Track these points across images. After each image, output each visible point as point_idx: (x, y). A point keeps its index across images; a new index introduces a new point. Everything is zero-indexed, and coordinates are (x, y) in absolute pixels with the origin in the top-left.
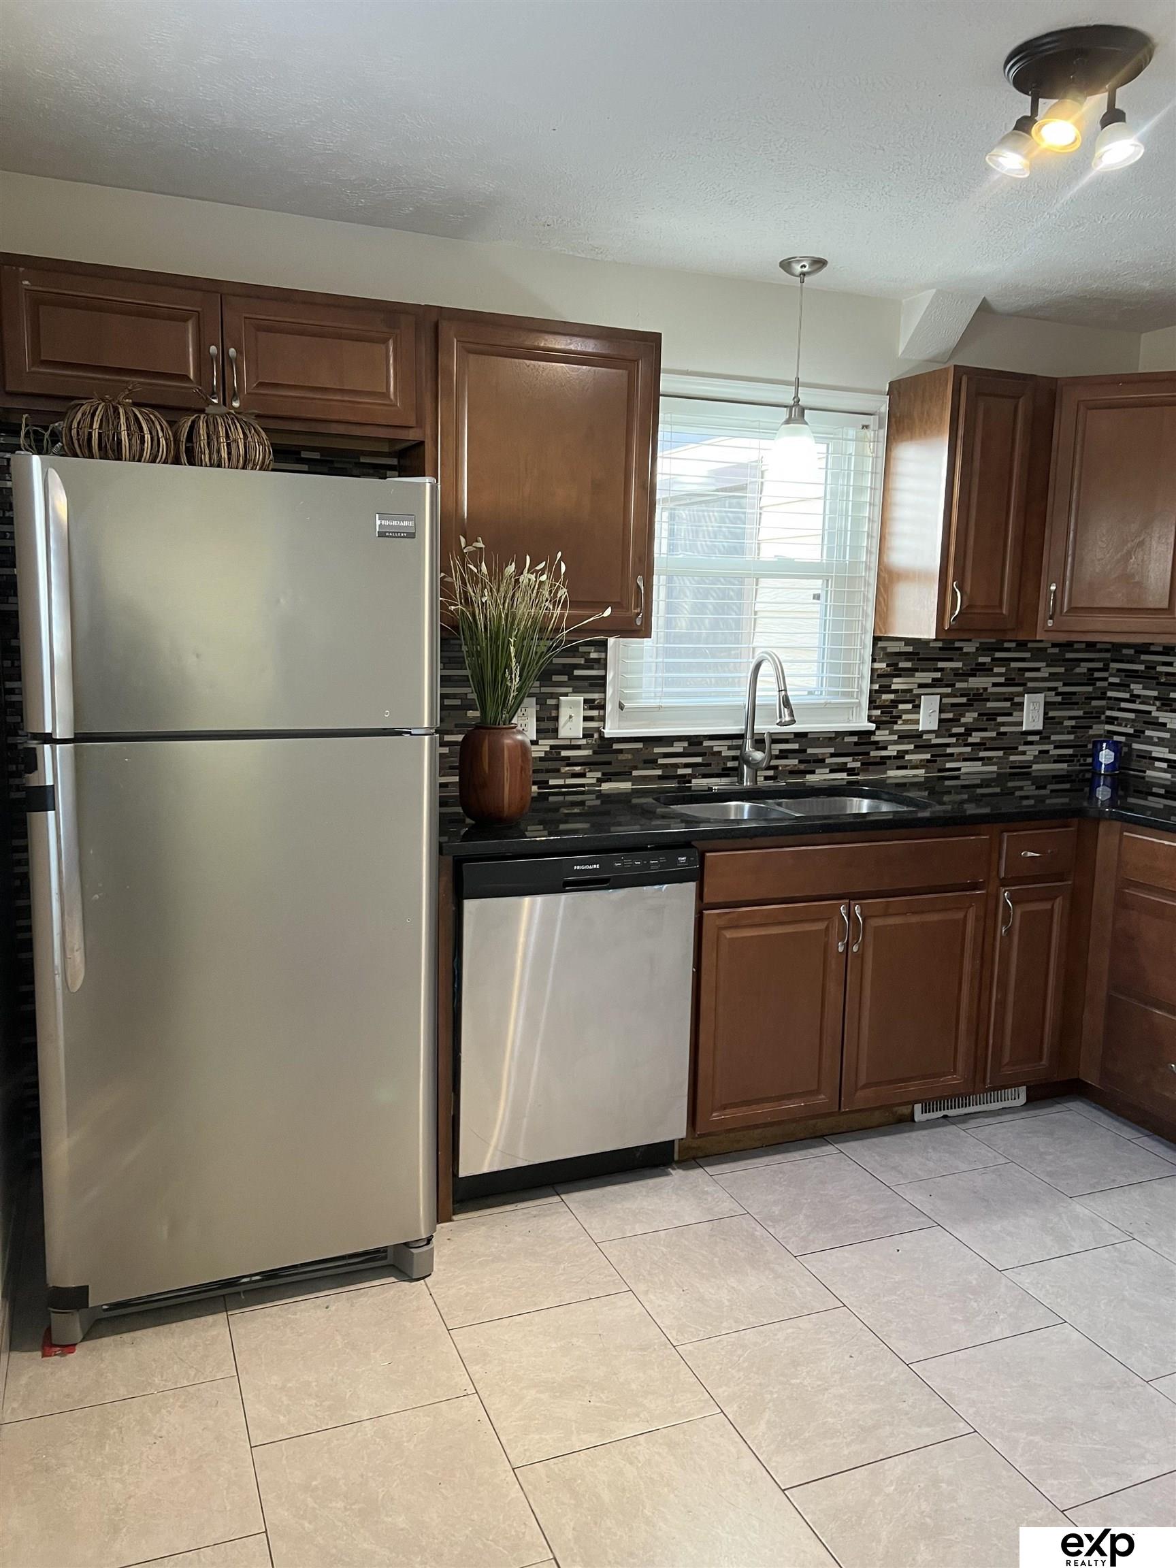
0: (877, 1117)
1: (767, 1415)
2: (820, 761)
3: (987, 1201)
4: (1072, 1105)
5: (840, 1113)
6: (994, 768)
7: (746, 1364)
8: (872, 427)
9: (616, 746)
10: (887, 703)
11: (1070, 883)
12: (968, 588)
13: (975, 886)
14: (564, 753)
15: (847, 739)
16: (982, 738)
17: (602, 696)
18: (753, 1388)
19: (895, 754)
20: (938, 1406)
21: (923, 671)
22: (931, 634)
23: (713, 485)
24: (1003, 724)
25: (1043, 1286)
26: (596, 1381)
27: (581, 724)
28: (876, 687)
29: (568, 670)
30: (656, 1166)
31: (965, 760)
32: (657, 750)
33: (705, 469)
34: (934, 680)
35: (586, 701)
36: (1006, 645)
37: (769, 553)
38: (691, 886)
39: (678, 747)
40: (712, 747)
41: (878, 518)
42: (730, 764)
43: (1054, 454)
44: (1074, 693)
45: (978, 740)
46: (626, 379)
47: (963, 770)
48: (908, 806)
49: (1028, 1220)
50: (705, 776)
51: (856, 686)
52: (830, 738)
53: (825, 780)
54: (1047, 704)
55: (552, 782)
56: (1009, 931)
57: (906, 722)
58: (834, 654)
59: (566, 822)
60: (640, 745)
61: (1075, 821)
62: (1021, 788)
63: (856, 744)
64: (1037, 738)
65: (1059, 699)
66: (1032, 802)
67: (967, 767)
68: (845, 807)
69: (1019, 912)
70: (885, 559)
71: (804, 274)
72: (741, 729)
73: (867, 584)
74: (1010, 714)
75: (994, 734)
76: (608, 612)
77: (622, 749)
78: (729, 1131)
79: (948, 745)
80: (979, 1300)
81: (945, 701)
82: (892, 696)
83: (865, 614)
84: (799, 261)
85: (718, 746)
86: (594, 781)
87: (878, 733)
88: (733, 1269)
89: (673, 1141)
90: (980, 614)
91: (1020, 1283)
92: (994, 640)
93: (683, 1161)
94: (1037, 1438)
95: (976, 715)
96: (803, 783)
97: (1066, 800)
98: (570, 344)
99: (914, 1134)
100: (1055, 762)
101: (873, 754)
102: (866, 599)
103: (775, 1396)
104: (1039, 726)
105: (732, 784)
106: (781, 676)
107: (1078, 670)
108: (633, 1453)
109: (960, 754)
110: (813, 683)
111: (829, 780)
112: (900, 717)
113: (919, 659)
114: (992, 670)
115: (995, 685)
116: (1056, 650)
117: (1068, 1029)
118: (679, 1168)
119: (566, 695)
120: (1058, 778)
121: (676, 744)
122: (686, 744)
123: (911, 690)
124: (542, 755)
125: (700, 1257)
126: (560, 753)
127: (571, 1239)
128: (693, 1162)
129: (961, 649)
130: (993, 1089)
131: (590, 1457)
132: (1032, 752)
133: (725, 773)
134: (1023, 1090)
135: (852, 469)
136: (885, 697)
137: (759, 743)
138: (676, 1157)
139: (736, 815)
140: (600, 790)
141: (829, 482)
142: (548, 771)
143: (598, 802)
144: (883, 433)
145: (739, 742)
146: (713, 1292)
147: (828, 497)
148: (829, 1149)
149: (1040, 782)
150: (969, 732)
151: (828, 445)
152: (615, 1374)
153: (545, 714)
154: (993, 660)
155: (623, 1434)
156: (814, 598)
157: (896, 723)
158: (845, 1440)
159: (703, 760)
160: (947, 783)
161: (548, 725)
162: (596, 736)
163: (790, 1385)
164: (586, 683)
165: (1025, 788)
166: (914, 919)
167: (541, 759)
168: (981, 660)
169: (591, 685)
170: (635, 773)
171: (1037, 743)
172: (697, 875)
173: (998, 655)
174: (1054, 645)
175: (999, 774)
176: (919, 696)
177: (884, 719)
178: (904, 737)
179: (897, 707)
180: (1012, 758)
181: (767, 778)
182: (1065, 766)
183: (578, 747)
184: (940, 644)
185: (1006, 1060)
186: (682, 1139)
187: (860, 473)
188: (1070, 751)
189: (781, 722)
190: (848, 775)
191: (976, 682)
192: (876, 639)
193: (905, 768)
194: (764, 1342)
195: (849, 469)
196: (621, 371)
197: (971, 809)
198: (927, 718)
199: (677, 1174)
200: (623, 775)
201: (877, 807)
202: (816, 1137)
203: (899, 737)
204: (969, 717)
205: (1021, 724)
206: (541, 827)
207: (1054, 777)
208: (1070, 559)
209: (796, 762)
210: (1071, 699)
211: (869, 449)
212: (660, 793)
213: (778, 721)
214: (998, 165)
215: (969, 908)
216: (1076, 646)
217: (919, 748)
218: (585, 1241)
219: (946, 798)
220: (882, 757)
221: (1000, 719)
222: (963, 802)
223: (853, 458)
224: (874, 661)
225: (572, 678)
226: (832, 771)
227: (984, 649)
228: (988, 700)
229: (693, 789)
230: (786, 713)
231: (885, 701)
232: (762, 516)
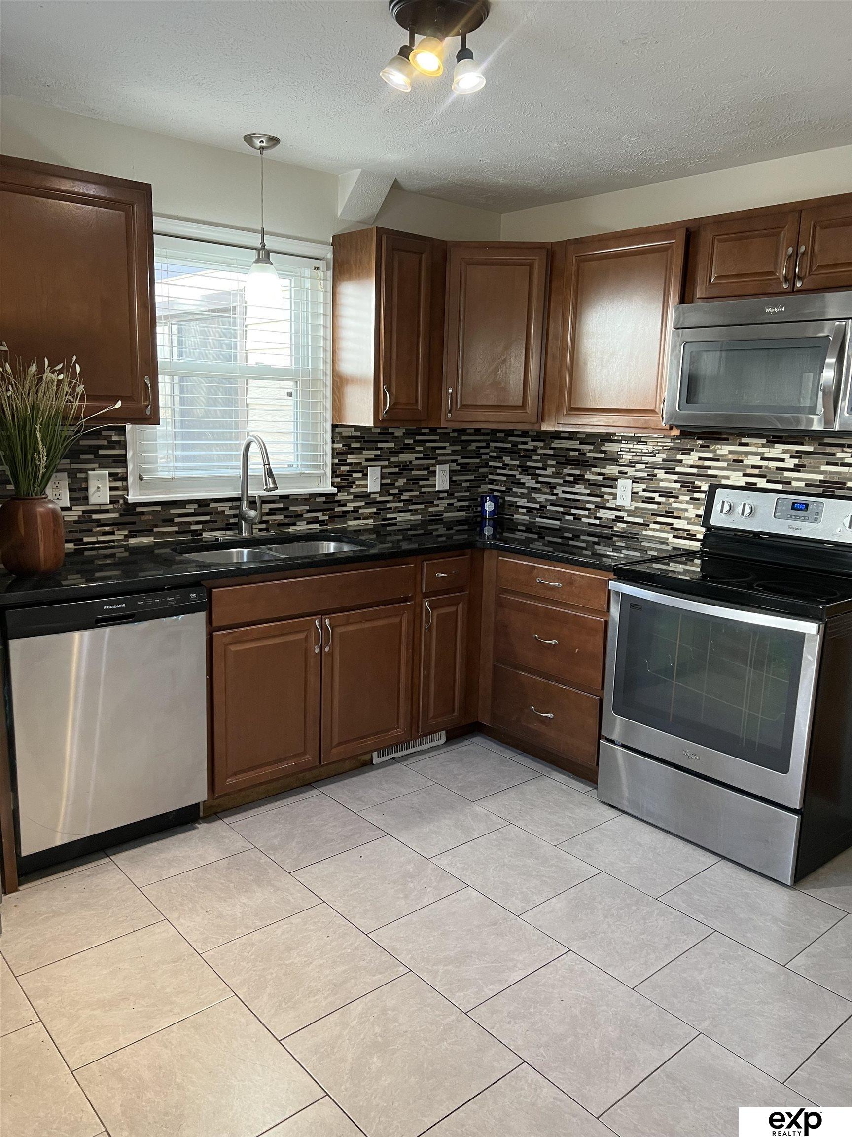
0: (348, 765)
1: (268, 990)
2: (300, 516)
3: (420, 813)
4: (475, 739)
5: (321, 766)
6: (419, 517)
7: (253, 957)
8: (321, 268)
9: (138, 510)
10: (345, 473)
11: (467, 593)
12: (394, 390)
13: (406, 599)
14: (95, 516)
15: (318, 499)
16: (410, 496)
17: (124, 470)
18: (259, 973)
19: (352, 509)
20: (387, 959)
21: (368, 449)
22: (370, 423)
23: (204, 306)
24: (423, 486)
25: (455, 865)
26: (139, 992)
27: (108, 493)
28: (336, 461)
29: (94, 450)
30: (186, 823)
31: (400, 512)
32: (172, 511)
33: (198, 294)
34: (376, 456)
35: (110, 475)
36: (423, 431)
37: (253, 360)
38: (202, 615)
39: (190, 509)
40: (217, 507)
41: (330, 337)
42: (232, 520)
43: (447, 296)
44: (468, 464)
45: (407, 498)
46: (123, 218)
47: (399, 519)
48: (361, 546)
49: (447, 822)
50: (212, 530)
51: (322, 461)
52: (305, 499)
53: (304, 529)
54: (451, 471)
55: (86, 540)
56: (430, 628)
57: (358, 486)
58: (305, 437)
59: (101, 571)
60: (159, 508)
61: (469, 551)
62: (437, 530)
63: (324, 503)
64: (445, 495)
65: (459, 468)
66: (444, 539)
67: (401, 517)
68: (318, 548)
69: (435, 614)
70: (337, 367)
71: (262, 148)
72: (239, 494)
73: (325, 385)
74: (428, 479)
75: (417, 493)
76: (119, 405)
77: (144, 512)
78: (240, 790)
79: (388, 502)
80: (414, 881)
81: (384, 470)
82: (348, 468)
83: (325, 408)
84: (258, 137)
85: (221, 507)
86: (122, 537)
87: (339, 494)
88: (244, 890)
89: (198, 804)
90: (403, 409)
91: (441, 865)
92: (415, 428)
93: (208, 816)
94: (450, 967)
95: (405, 480)
96: (288, 533)
97: (466, 536)
98: (73, 187)
99: (372, 773)
100: (458, 511)
101: (336, 509)
102: (325, 397)
103: (274, 975)
104: (447, 487)
105: (234, 535)
106: (265, 454)
107: (470, 448)
108: (167, 1039)
109: (396, 508)
110: (291, 459)
111: (307, 529)
112: (354, 483)
113: (365, 441)
114: (414, 448)
115: (417, 459)
116: (456, 434)
117: (470, 688)
118: (204, 822)
119: (93, 470)
120: (460, 522)
121: (187, 506)
122: (196, 506)
123: (360, 464)
124: (76, 519)
125: (220, 886)
126: (91, 516)
127: (119, 888)
128: (215, 816)
129: (393, 433)
130: (424, 735)
131: (133, 1050)
132: (443, 504)
133: (229, 527)
134: (443, 734)
135: (309, 299)
136: (343, 468)
137: (252, 504)
138: (201, 814)
139: (237, 558)
140: (128, 544)
141: (293, 309)
142: (82, 531)
143: (127, 554)
144: (330, 274)
145: (238, 503)
146: (229, 909)
147: (293, 320)
148: (315, 792)
149: (449, 525)
150: (401, 492)
151: (291, 280)
152: (154, 984)
153: (75, 486)
154: (415, 441)
155: (160, 1027)
156: (288, 396)
157: (351, 487)
158: (323, 996)
159: (210, 518)
160: (388, 528)
161: (81, 494)
162: (121, 502)
163: (285, 964)
164: (110, 460)
165: (439, 530)
166: (367, 625)
167: (75, 522)
168: (407, 441)
169: (114, 462)
170: (156, 530)
171: (446, 499)
172: (207, 607)
173: (418, 438)
174: (454, 431)
175: (422, 521)
176: (366, 467)
177: (343, 484)
178: (358, 497)
179: (352, 475)
180: (430, 509)
181: (261, 530)
182: (464, 513)
183: (107, 511)
184: (379, 430)
185: (431, 715)
186: (205, 801)
187: (315, 303)
188: (467, 503)
189: (267, 488)
190: (320, 525)
191: (404, 457)
192: (334, 427)
193: (359, 519)
194: (267, 938)
195: (307, 300)
196: (120, 212)
197: (405, 546)
198: (373, 483)
199: (202, 827)
200: (148, 532)
201: (341, 548)
202: (304, 785)
203: (354, 497)
204: (401, 482)
205: (435, 486)
206: (79, 576)
207: (457, 521)
208: (460, 370)
209: (282, 517)
210: (466, 468)
211: (320, 285)
212: (177, 545)
213: (265, 487)
214: (390, 80)
215: (403, 614)
216: (468, 431)
217: (369, 504)
218: (130, 889)
219: (388, 538)
220: (343, 512)
221: (421, 483)
222: (399, 541)
223: (309, 291)
224: (333, 442)
225: (98, 456)
226: (308, 523)
227: (409, 434)
228: (413, 470)
229: (204, 540)
230: (271, 482)
231: (342, 471)
232: (248, 332)
